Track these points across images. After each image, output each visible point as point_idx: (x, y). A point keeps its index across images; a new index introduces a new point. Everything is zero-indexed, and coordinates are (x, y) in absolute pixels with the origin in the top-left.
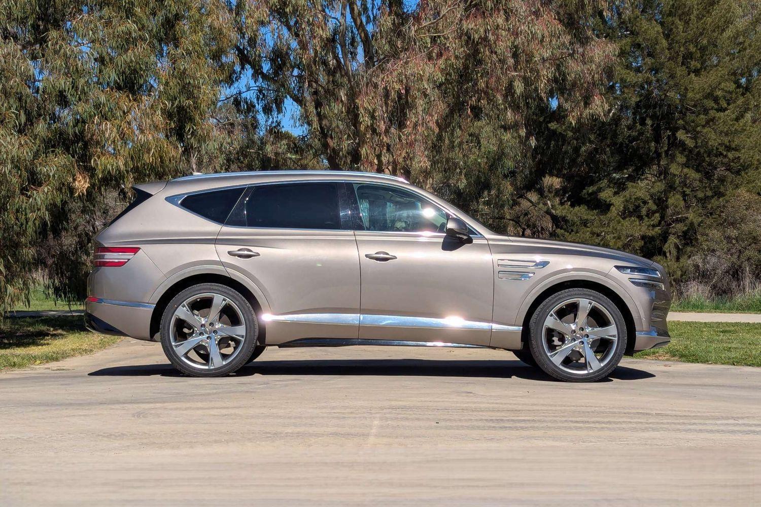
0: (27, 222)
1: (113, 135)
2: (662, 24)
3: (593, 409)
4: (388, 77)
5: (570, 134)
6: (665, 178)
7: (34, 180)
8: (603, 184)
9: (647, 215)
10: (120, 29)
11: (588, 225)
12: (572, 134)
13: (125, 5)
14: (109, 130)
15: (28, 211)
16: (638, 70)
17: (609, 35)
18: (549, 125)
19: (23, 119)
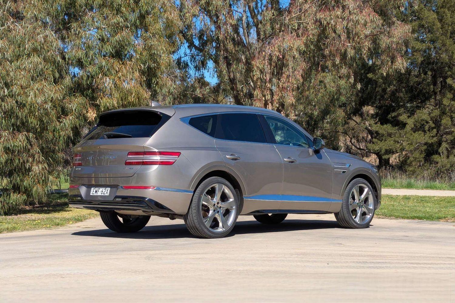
0: (59, 137)
1: (110, 85)
2: (438, 13)
3: (419, 255)
4: (272, 48)
5: (381, 80)
6: (439, 107)
7: (64, 112)
8: (401, 111)
9: (429, 130)
10: (112, 21)
11: (392, 136)
12: (382, 80)
13: (116, 7)
14: (108, 82)
15: (60, 131)
16: (423, 41)
17: (404, 20)
18: (368, 75)
19: (57, 75)
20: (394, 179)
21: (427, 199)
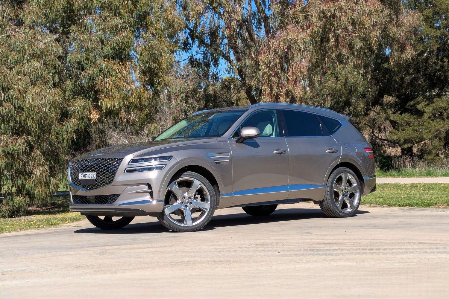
0: (63, 141)
1: (111, 86)
4: (276, 42)
8: (420, 99)
9: (447, 118)
10: (111, 23)
11: (411, 125)
12: (398, 69)
13: (114, 9)
14: (109, 83)
15: (64, 134)
16: (438, 28)
18: (384, 65)
19: (57, 79)
20: (413, 168)
21: (434, 186)
